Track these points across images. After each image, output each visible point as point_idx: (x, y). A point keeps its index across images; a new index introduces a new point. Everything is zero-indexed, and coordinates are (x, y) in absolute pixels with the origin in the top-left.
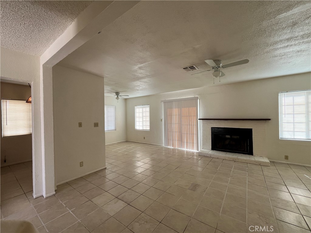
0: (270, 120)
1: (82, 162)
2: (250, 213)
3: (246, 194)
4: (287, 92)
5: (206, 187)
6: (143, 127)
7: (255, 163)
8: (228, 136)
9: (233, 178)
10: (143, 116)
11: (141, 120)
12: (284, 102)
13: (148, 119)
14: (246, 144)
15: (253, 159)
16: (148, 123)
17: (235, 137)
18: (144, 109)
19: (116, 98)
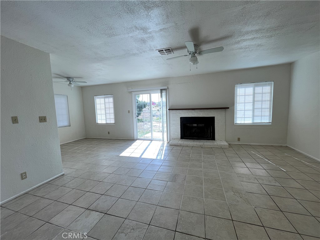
0: (228, 108)
1: (25, 173)
2: (227, 192)
3: (219, 175)
4: (241, 84)
5: (185, 176)
6: (106, 121)
7: (218, 147)
8: (195, 125)
9: (205, 163)
10: (105, 107)
11: (103, 112)
12: (238, 92)
13: (112, 111)
14: (209, 131)
15: (216, 144)
16: (112, 116)
17: (201, 125)
18: (107, 100)
19: (69, 85)
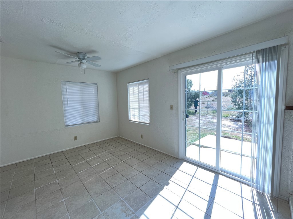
10: (139, 99)
11: (137, 106)
13: (147, 104)
16: (147, 113)
18: (141, 88)
